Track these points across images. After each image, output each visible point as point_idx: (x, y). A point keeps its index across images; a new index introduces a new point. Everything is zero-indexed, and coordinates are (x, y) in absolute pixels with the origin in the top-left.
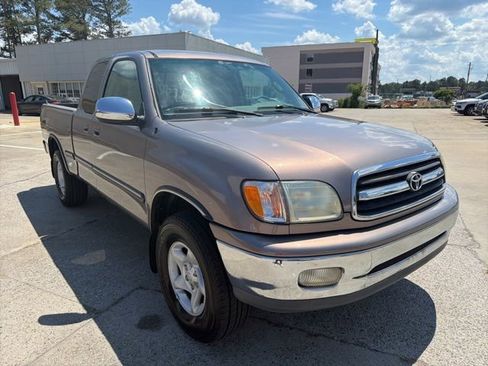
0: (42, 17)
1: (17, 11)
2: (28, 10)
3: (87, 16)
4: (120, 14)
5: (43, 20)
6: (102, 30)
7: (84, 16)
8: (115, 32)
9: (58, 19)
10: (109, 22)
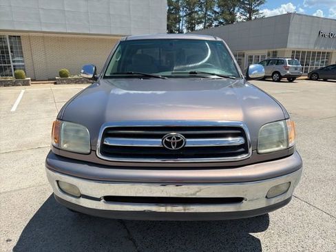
0: (209, 13)
1: (196, 12)
2: (202, 10)
3: (236, 9)
4: (258, 5)
5: (209, 15)
6: (244, 17)
7: (234, 9)
8: (253, 18)
9: (218, 13)
10: (251, 11)
